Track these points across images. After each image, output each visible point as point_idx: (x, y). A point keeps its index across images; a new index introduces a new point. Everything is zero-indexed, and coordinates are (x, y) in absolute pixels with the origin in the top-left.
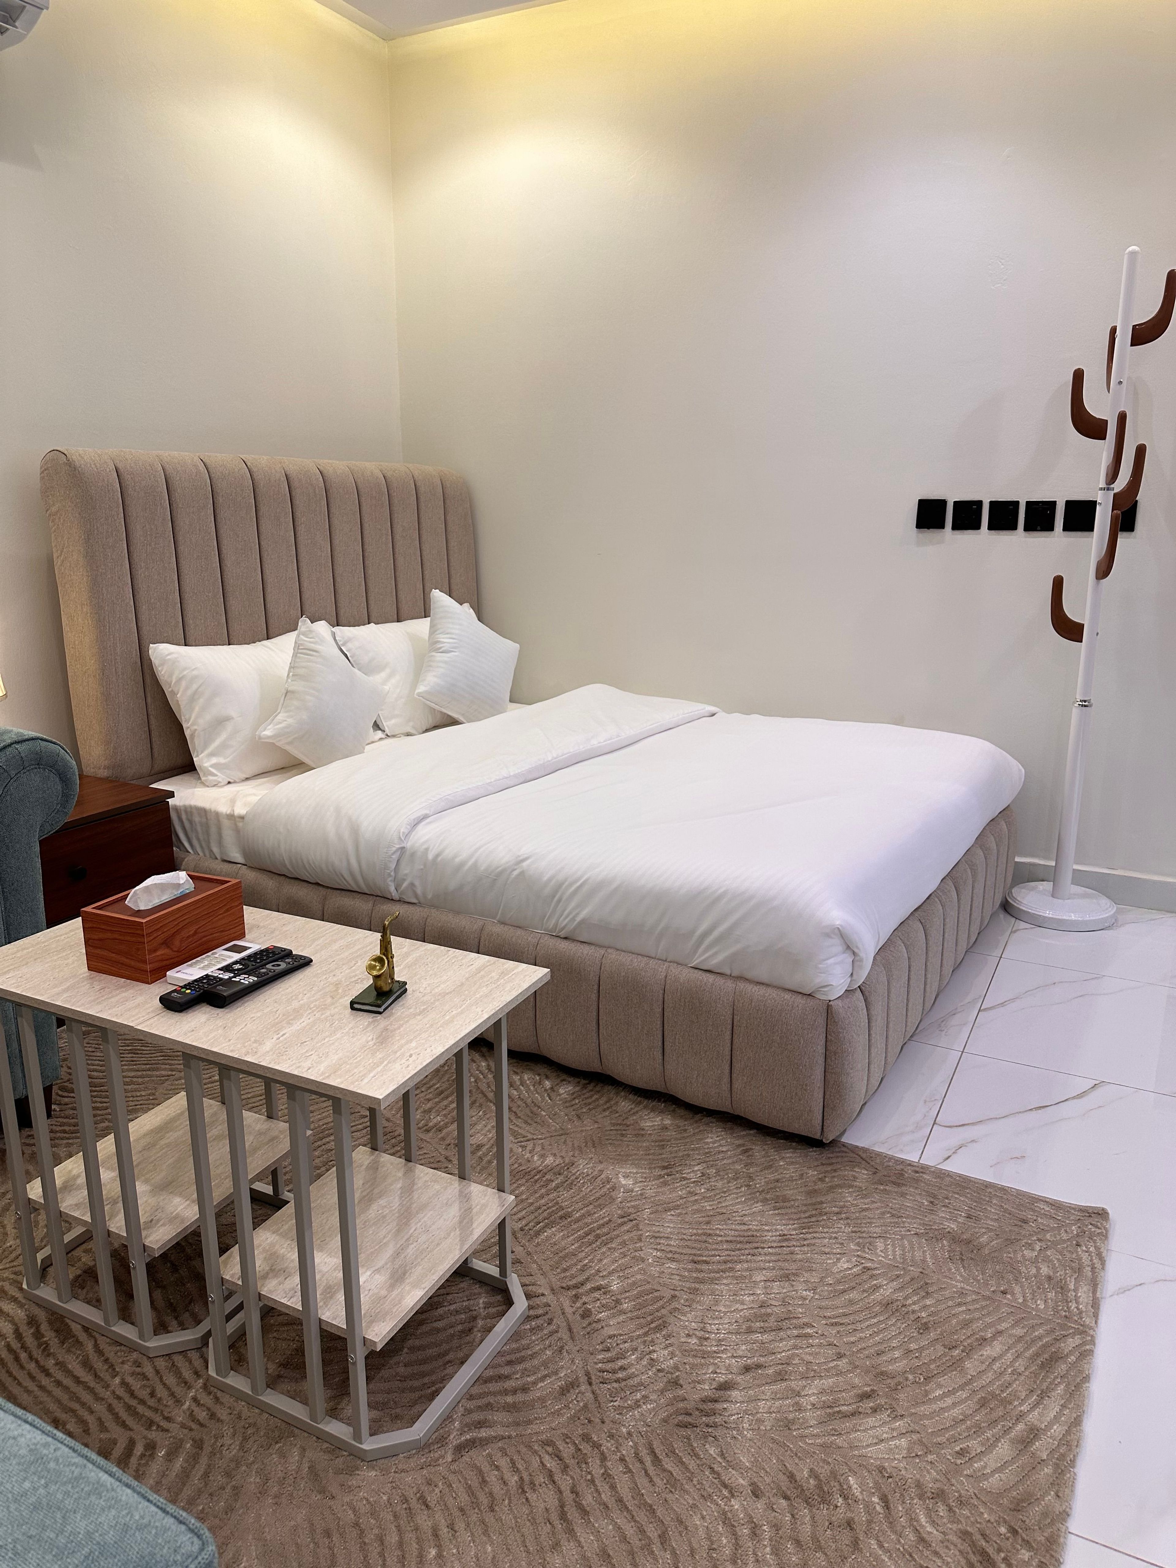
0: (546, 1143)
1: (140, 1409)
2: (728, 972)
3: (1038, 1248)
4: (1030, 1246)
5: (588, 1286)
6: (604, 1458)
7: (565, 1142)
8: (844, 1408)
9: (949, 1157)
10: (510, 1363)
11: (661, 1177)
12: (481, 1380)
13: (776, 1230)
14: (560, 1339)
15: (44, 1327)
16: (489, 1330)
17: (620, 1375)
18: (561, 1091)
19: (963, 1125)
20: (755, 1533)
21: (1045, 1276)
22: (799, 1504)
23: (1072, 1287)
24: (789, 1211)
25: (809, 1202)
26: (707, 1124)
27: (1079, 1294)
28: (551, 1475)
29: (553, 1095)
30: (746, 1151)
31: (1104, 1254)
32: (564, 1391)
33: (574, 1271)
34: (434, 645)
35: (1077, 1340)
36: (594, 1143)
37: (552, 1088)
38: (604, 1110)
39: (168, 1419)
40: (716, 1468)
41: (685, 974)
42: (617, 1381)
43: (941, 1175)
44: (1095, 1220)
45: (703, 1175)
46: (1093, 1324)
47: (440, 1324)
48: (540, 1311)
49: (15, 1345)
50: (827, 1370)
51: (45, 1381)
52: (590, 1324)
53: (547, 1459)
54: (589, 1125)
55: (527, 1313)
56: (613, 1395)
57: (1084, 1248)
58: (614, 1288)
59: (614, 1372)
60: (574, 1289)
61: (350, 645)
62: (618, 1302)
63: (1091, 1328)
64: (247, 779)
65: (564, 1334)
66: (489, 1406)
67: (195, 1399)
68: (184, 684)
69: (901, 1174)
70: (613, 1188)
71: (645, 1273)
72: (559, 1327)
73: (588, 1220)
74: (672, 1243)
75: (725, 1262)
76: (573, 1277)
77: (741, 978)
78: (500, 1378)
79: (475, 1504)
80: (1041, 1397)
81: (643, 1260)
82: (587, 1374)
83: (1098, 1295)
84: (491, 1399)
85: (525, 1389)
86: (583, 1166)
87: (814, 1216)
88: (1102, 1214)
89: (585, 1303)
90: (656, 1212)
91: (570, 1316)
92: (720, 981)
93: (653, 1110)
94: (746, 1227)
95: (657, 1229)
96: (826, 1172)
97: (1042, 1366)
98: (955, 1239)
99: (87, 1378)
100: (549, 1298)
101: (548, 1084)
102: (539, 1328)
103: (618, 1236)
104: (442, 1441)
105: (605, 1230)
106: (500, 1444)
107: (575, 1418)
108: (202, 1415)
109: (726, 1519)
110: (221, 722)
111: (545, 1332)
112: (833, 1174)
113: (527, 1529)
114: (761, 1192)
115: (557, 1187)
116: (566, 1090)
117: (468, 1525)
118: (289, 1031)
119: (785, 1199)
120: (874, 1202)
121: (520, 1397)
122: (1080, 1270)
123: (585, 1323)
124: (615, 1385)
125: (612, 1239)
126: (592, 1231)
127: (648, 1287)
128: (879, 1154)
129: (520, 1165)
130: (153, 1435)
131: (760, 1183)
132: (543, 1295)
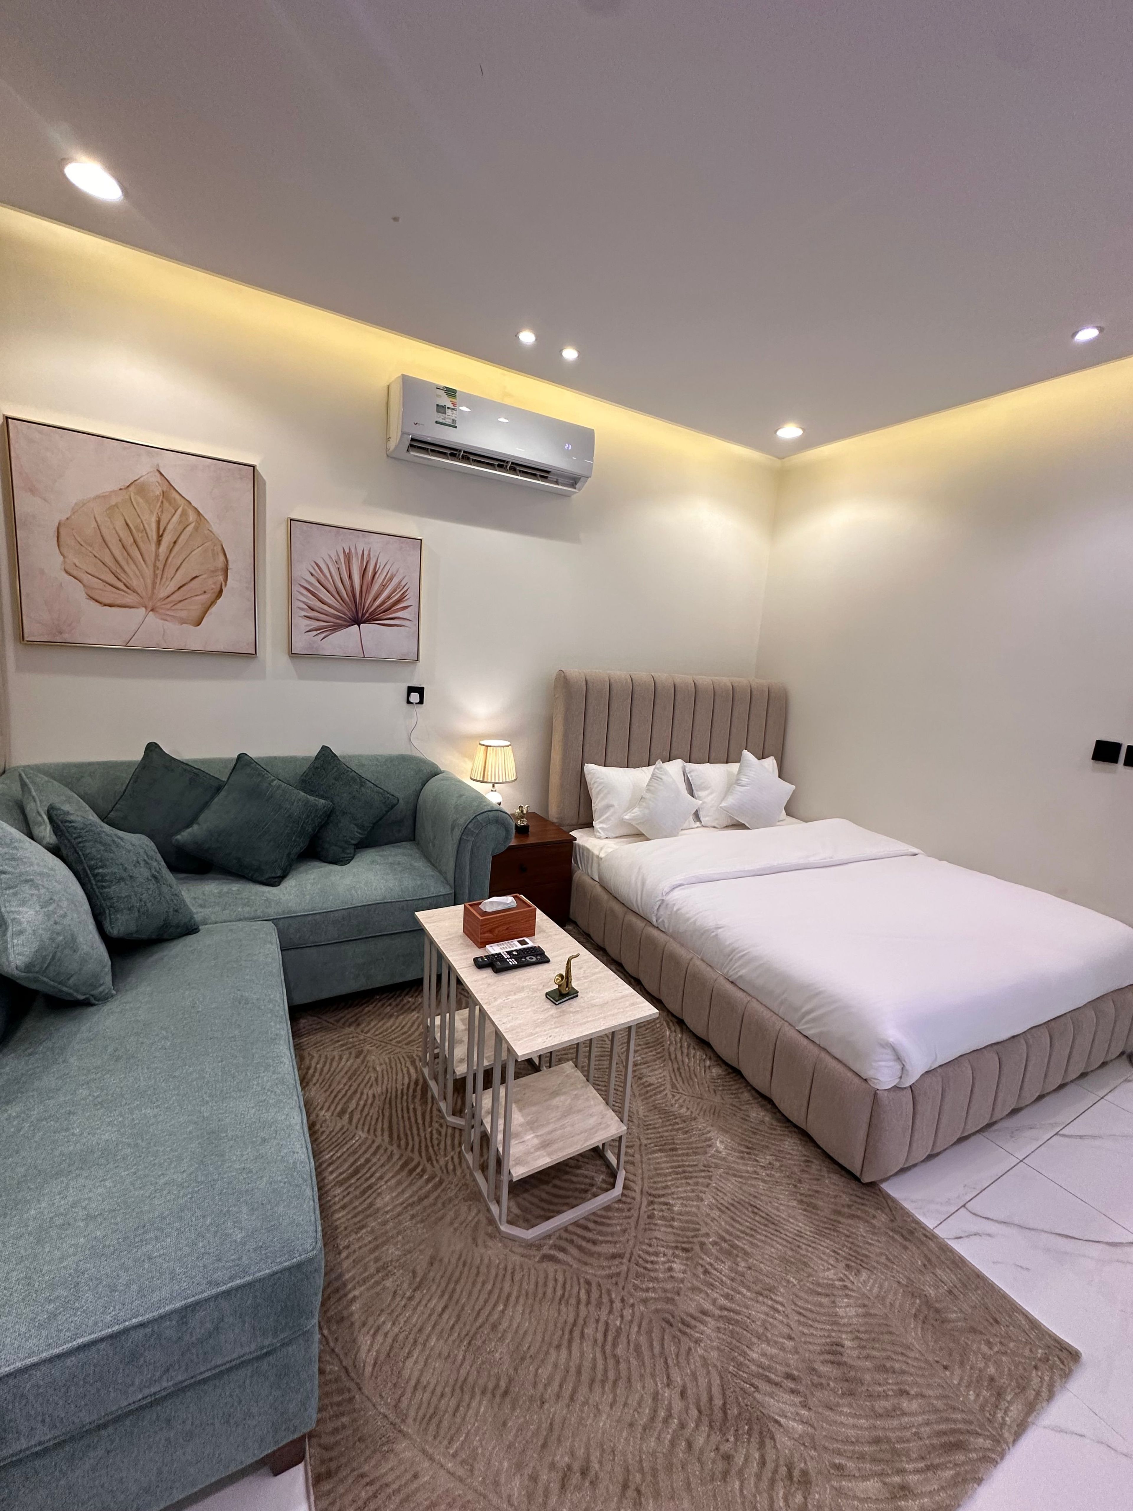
0: (688, 1099)
1: (431, 1149)
2: (818, 1042)
3: (996, 1349)
4: (989, 1344)
5: (662, 1200)
6: (611, 1312)
7: (698, 1104)
8: (773, 1376)
9: (960, 1237)
10: (596, 1222)
11: (742, 1152)
12: (576, 1224)
13: (798, 1226)
14: (628, 1223)
15: (419, 1087)
16: (595, 1195)
17: (649, 1266)
18: (714, 1071)
19: (988, 1219)
20: (666, 1421)
21: (990, 1376)
22: (705, 1420)
23: (1009, 1398)
24: (813, 1216)
25: (832, 1217)
26: (790, 1132)
27: (1012, 1408)
28: (579, 1302)
29: (708, 1070)
30: (807, 1161)
31: (1055, 1389)
32: (614, 1257)
33: (660, 1185)
34: (737, 782)
35: (988, 1443)
36: (715, 1112)
37: (709, 1067)
38: (732, 1094)
39: (437, 1161)
40: (670, 1361)
41: (792, 1033)
42: (645, 1268)
43: (945, 1249)
44: (1064, 1355)
45: (770, 1163)
46: (1011, 1440)
47: (574, 1179)
48: (628, 1200)
49: (405, 1091)
50: (776, 1342)
51: (406, 1115)
52: (649, 1224)
53: (583, 1291)
54: (717, 1099)
55: (620, 1197)
56: (638, 1275)
57: (1040, 1374)
58: (676, 1209)
59: (647, 1262)
60: (653, 1198)
61: (692, 774)
62: (673, 1219)
63: (1007, 1443)
64: (617, 837)
65: (632, 1222)
66: (572, 1242)
67: (452, 1158)
68: (596, 785)
69: (911, 1232)
70: (710, 1146)
71: (699, 1209)
72: (633, 1216)
73: (685, 1158)
74: (725, 1198)
75: (752, 1229)
76: (657, 1189)
77: (824, 1049)
78: (586, 1228)
79: (535, 1295)
80: (928, 1468)
81: (702, 1200)
82: (632, 1254)
83: (1030, 1420)
84: (575, 1238)
85: (594, 1243)
86: (701, 1124)
87: (830, 1229)
88: (1074, 1356)
89: (654, 1209)
90: (728, 1173)
91: (642, 1212)
92: (811, 1046)
93: (762, 1106)
94: (778, 1213)
95: (722, 1185)
96: (856, 1202)
97: (943, 1445)
98: (927, 1302)
99: (420, 1121)
100: (637, 1195)
101: (708, 1063)
102: (622, 1210)
103: (696, 1177)
104: (539, 1247)
105: (690, 1169)
106: (564, 1267)
107: (610, 1276)
108: (451, 1167)
109: (656, 1396)
110: (609, 807)
111: (624, 1214)
112: (860, 1206)
113: (551, 1326)
114: (801, 1194)
115: (679, 1129)
116: (716, 1071)
117: (525, 1303)
118: (512, 998)
119: (815, 1207)
120: (879, 1242)
121: (589, 1246)
122: (1023, 1389)
123: (648, 1221)
124: (642, 1270)
125: (691, 1177)
126: (683, 1166)
127: (694, 1219)
128: (902, 1208)
129: (666, 1106)
130: (428, 1166)
131: (804, 1188)
132: (635, 1191)
